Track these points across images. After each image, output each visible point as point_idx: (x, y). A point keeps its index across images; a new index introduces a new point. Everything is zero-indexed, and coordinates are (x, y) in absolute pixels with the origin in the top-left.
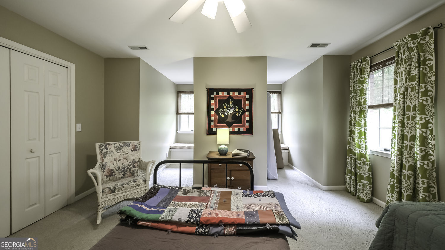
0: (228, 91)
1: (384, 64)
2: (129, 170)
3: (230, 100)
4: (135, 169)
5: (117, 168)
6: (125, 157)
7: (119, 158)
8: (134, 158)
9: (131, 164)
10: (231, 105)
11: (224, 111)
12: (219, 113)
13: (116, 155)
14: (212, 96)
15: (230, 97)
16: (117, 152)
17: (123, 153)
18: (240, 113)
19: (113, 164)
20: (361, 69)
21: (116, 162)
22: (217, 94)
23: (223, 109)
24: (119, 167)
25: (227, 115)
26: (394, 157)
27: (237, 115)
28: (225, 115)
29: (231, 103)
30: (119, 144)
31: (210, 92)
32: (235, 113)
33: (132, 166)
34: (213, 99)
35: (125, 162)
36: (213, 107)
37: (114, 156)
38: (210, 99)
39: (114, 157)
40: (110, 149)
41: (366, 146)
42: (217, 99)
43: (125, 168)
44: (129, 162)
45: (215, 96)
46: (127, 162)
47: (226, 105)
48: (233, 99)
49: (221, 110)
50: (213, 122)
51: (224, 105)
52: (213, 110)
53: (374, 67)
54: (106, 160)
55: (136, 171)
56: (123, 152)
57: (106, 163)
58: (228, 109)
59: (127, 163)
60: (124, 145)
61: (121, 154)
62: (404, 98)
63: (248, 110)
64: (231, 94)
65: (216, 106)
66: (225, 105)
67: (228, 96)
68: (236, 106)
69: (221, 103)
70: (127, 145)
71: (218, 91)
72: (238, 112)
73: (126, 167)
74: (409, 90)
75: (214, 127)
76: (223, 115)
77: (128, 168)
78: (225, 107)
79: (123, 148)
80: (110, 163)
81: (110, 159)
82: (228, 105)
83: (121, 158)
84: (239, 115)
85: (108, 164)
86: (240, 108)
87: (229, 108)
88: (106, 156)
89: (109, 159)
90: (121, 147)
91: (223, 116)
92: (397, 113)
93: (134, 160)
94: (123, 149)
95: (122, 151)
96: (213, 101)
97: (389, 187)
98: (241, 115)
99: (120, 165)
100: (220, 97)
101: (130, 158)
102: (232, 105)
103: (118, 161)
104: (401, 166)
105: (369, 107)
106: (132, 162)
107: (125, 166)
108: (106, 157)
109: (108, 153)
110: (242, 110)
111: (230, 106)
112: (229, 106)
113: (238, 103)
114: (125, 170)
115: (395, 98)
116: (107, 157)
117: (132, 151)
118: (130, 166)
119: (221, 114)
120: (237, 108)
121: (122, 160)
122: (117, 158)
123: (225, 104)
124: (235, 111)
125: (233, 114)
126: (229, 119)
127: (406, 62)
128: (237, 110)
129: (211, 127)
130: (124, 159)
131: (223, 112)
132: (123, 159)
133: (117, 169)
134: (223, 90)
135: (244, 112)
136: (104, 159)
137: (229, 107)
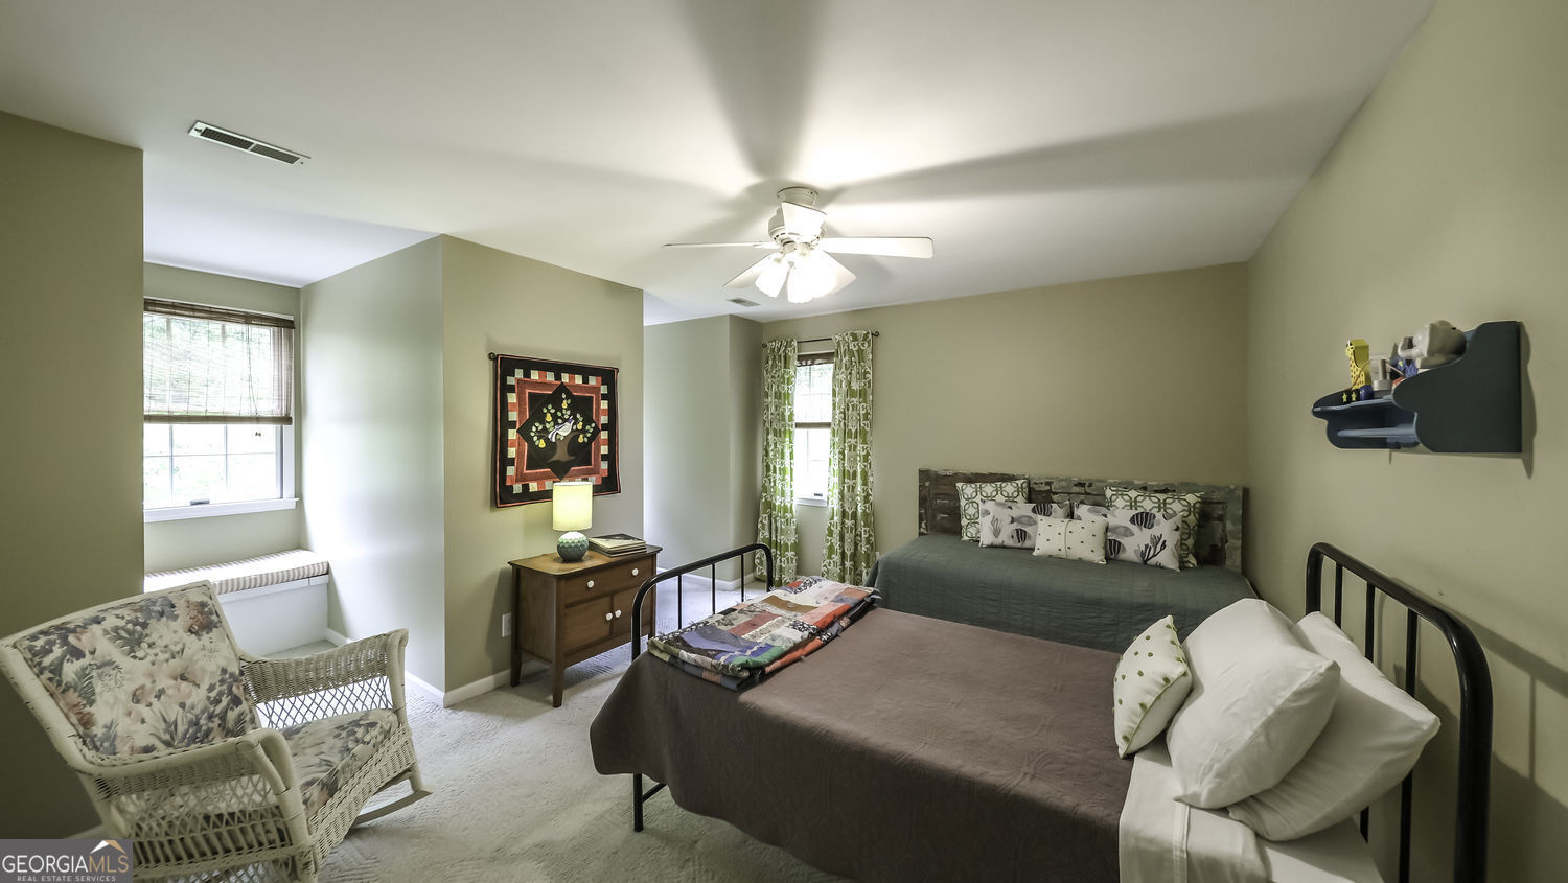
0: (558, 368)
1: (813, 358)
2: (217, 721)
3: (564, 396)
4: (241, 708)
5: (167, 731)
6: (179, 671)
7: (154, 682)
8: (223, 663)
9: (221, 693)
10: (564, 411)
11: (545, 430)
12: (532, 434)
13: (135, 671)
14: (511, 381)
15: (562, 388)
16: (135, 657)
17: (162, 657)
18: (589, 435)
19: (143, 721)
20: (785, 357)
21: (150, 705)
22: (527, 375)
23: (543, 422)
24: (171, 727)
25: (554, 440)
26: (835, 504)
27: (581, 439)
28: (547, 441)
29: (565, 405)
30: (118, 616)
31: (504, 365)
32: (575, 434)
33: (225, 700)
34: (511, 389)
35: (189, 695)
36: (513, 416)
37: (129, 680)
38: (502, 389)
39: (130, 687)
40: (93, 653)
41: (792, 492)
42: (527, 391)
43: (198, 719)
44: (205, 685)
45: (519, 380)
46: (194, 689)
47: (553, 411)
48: (569, 396)
49: (537, 425)
50: (513, 465)
51: (545, 410)
52: (513, 425)
53: (807, 359)
54: (102, 714)
55: (247, 718)
56: (157, 650)
57: (108, 727)
58: (556, 423)
59: (198, 697)
60: (150, 617)
61: (153, 664)
62: (844, 419)
63: (605, 427)
64: (565, 378)
65: (521, 413)
66: (548, 411)
67: (559, 383)
68: (578, 416)
69: (537, 404)
70: (162, 614)
71: (528, 365)
72: (584, 431)
73: (203, 712)
74: (851, 408)
75: (517, 481)
76: (542, 441)
77: (211, 717)
78: (549, 418)
79: (147, 631)
80: (127, 720)
81: (117, 700)
82: (556, 412)
83: (164, 682)
84: (586, 440)
85: (120, 730)
86: (588, 421)
87: (560, 421)
88: (94, 694)
89: (111, 701)
90: (138, 628)
91: (542, 444)
92: (837, 439)
93: (224, 671)
94: (154, 637)
95: (151, 645)
96: (512, 398)
97: (824, 551)
98: (591, 439)
99: (174, 713)
100: (535, 384)
101: (203, 670)
102: (568, 413)
103: (154, 701)
104: (844, 514)
105: (799, 425)
106: (222, 682)
107: (197, 711)
108: (98, 698)
109: (94, 673)
110: (593, 425)
111: (563, 415)
112: (559, 414)
113: (582, 406)
114: (199, 730)
115: (834, 417)
116: (101, 693)
117: (196, 633)
118: (218, 701)
119: (535, 438)
120: (581, 419)
121: (170, 692)
122: (143, 687)
123: (550, 407)
124: (574, 428)
125: (571, 436)
126: (561, 455)
127: (846, 369)
128: (580, 426)
129: (508, 483)
130: (176, 679)
131: (543, 433)
132: (174, 682)
133: (167, 737)
134: (544, 366)
135: (596, 432)
136: (93, 709)
137: (560, 418)
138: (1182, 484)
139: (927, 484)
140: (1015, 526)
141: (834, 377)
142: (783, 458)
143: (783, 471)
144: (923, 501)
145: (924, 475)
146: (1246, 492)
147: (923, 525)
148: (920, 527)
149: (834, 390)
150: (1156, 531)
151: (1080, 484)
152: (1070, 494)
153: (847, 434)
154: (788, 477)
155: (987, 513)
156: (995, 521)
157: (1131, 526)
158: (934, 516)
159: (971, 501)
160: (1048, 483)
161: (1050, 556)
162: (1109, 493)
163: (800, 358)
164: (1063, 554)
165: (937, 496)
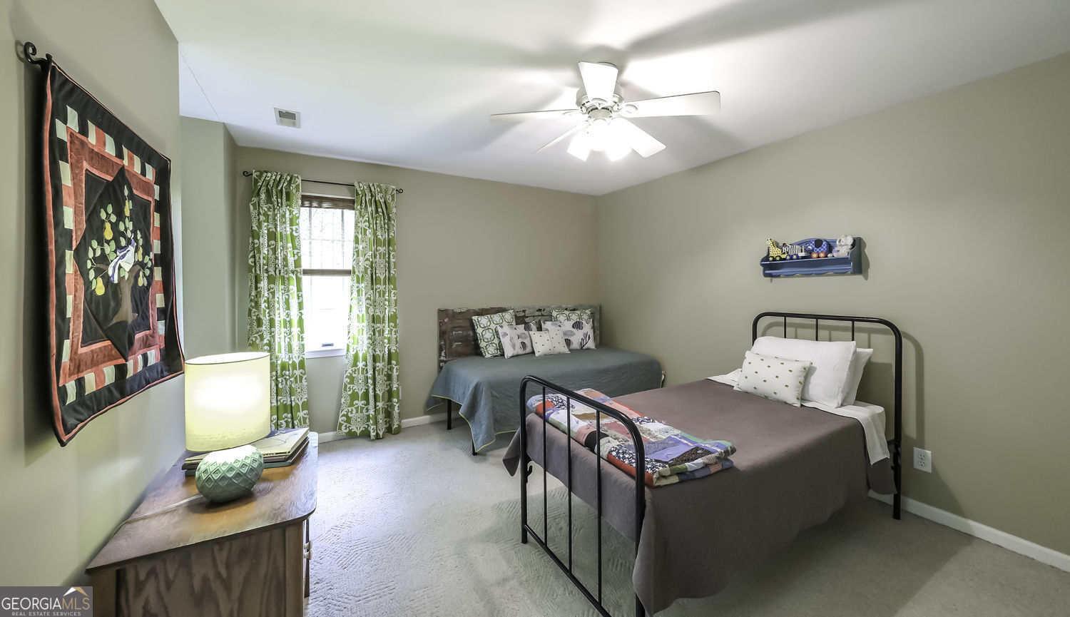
0: (119, 131)
1: (323, 201)
3: (125, 192)
10: (126, 223)
11: (104, 259)
12: (90, 264)
15: (123, 175)
18: (147, 272)
20: (286, 194)
23: (101, 239)
25: (115, 281)
26: (360, 351)
27: (141, 280)
28: (107, 281)
29: (126, 211)
32: (137, 269)
42: (83, 164)
47: (113, 219)
49: (95, 244)
52: (68, 240)
53: (316, 201)
58: (119, 247)
63: (158, 260)
64: (126, 156)
66: (108, 217)
67: (120, 163)
68: (139, 236)
69: (95, 198)
72: (143, 264)
74: (378, 257)
76: (100, 281)
78: (108, 234)
82: (116, 223)
84: (145, 282)
86: (146, 245)
87: (123, 242)
91: (100, 287)
92: (362, 286)
98: (149, 280)
100: (93, 154)
102: (130, 227)
105: (308, 272)
110: (151, 256)
111: (125, 230)
112: (120, 226)
115: (356, 264)
119: (93, 274)
120: (141, 242)
123: (110, 209)
127: (372, 219)
128: (140, 256)
131: (102, 265)
134: (102, 118)
135: (152, 267)
137: (121, 235)
138: (581, 305)
139: (446, 320)
140: (520, 340)
141: (356, 225)
142: (288, 308)
143: (287, 324)
144: (442, 334)
145: (443, 313)
146: (600, 307)
147: (443, 354)
148: (440, 355)
149: (356, 238)
150: (584, 330)
151: (540, 310)
152: (534, 316)
153: (374, 280)
154: (295, 330)
155: (505, 334)
156: (511, 339)
157: (573, 330)
158: (451, 345)
159: (486, 328)
160: (524, 311)
161: (545, 355)
162: (554, 314)
163: (304, 198)
164: (552, 352)
165: (453, 328)
